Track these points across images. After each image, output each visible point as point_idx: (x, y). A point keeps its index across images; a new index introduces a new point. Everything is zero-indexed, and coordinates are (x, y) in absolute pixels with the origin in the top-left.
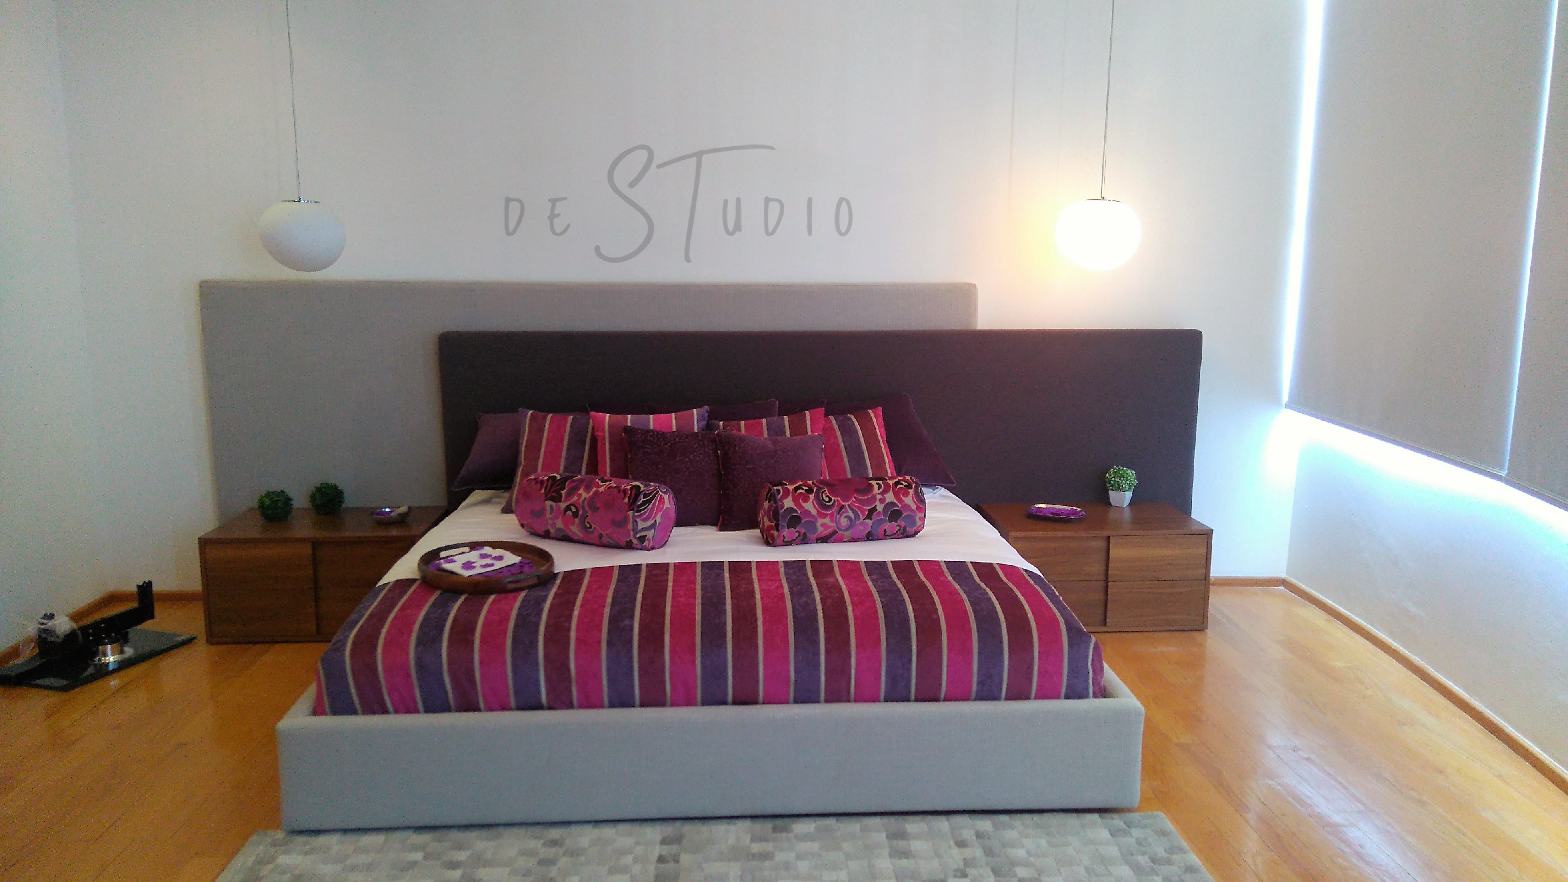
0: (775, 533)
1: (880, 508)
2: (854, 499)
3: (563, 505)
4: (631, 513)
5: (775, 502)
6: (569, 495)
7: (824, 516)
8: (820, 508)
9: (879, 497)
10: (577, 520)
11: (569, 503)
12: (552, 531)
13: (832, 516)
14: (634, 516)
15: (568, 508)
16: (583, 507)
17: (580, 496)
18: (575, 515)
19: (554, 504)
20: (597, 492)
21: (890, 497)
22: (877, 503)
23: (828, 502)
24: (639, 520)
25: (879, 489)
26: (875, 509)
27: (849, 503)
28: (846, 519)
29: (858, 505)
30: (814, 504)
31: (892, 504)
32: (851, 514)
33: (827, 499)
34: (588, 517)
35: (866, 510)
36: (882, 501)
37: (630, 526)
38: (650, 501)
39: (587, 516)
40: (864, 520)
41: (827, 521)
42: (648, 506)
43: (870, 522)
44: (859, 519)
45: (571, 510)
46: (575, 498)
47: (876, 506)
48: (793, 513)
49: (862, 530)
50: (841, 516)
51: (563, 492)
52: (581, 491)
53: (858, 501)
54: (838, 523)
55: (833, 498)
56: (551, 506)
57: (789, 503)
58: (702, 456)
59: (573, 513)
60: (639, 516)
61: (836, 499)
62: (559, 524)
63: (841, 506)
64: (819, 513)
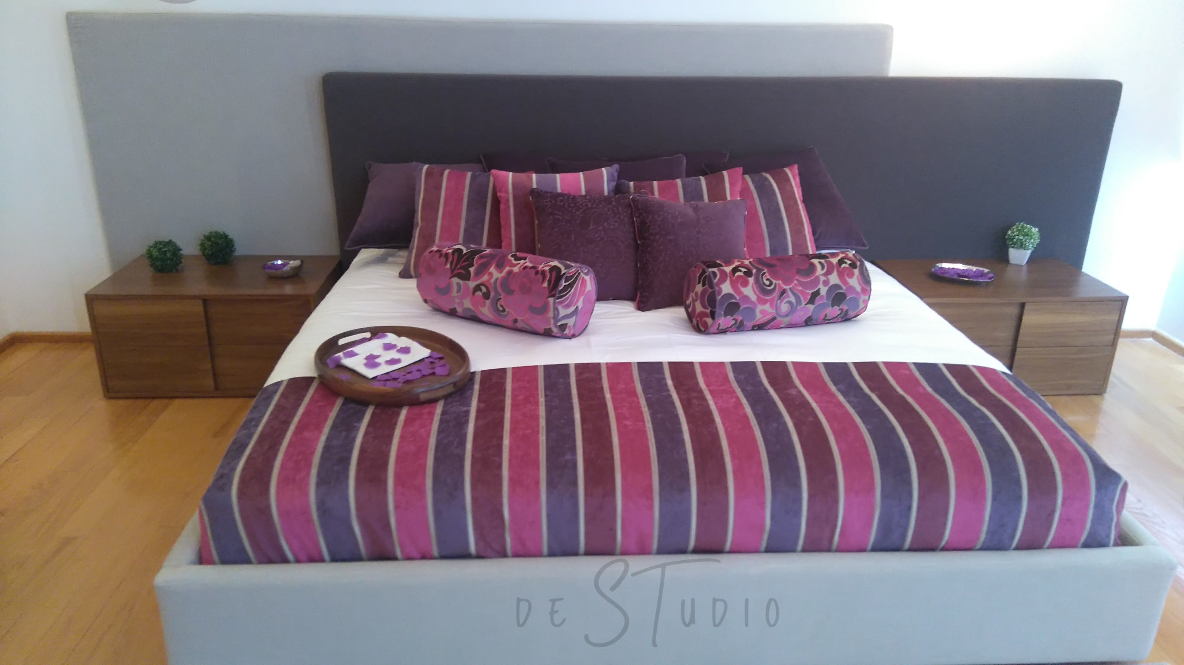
0: (709, 320)
1: (824, 291)
2: (796, 282)
3: (472, 284)
4: (551, 300)
5: (711, 286)
6: (480, 272)
7: (763, 302)
8: (760, 292)
9: (822, 278)
10: (488, 302)
11: (478, 282)
12: (459, 310)
13: (772, 302)
14: (554, 303)
15: (477, 288)
16: (495, 288)
17: (491, 274)
18: (486, 296)
19: (461, 282)
20: (510, 272)
21: (834, 279)
22: (821, 286)
23: (769, 286)
24: (560, 308)
25: (823, 268)
26: (817, 293)
27: (791, 286)
28: (787, 305)
29: (800, 288)
30: (753, 289)
31: (836, 286)
32: (792, 299)
33: (767, 283)
34: (502, 300)
35: (808, 294)
36: (826, 283)
37: (551, 314)
38: (571, 286)
39: (500, 299)
40: (806, 305)
41: (767, 307)
42: (570, 291)
43: (811, 307)
44: (801, 304)
45: (481, 290)
46: (485, 278)
47: (819, 289)
48: (733, 299)
49: (801, 315)
50: (781, 302)
51: (472, 269)
52: (492, 269)
53: (801, 284)
54: (777, 308)
55: (774, 281)
56: (458, 284)
57: (726, 288)
58: (616, 224)
59: (484, 294)
60: (561, 303)
61: (777, 282)
62: (468, 304)
63: (782, 290)
64: (759, 299)
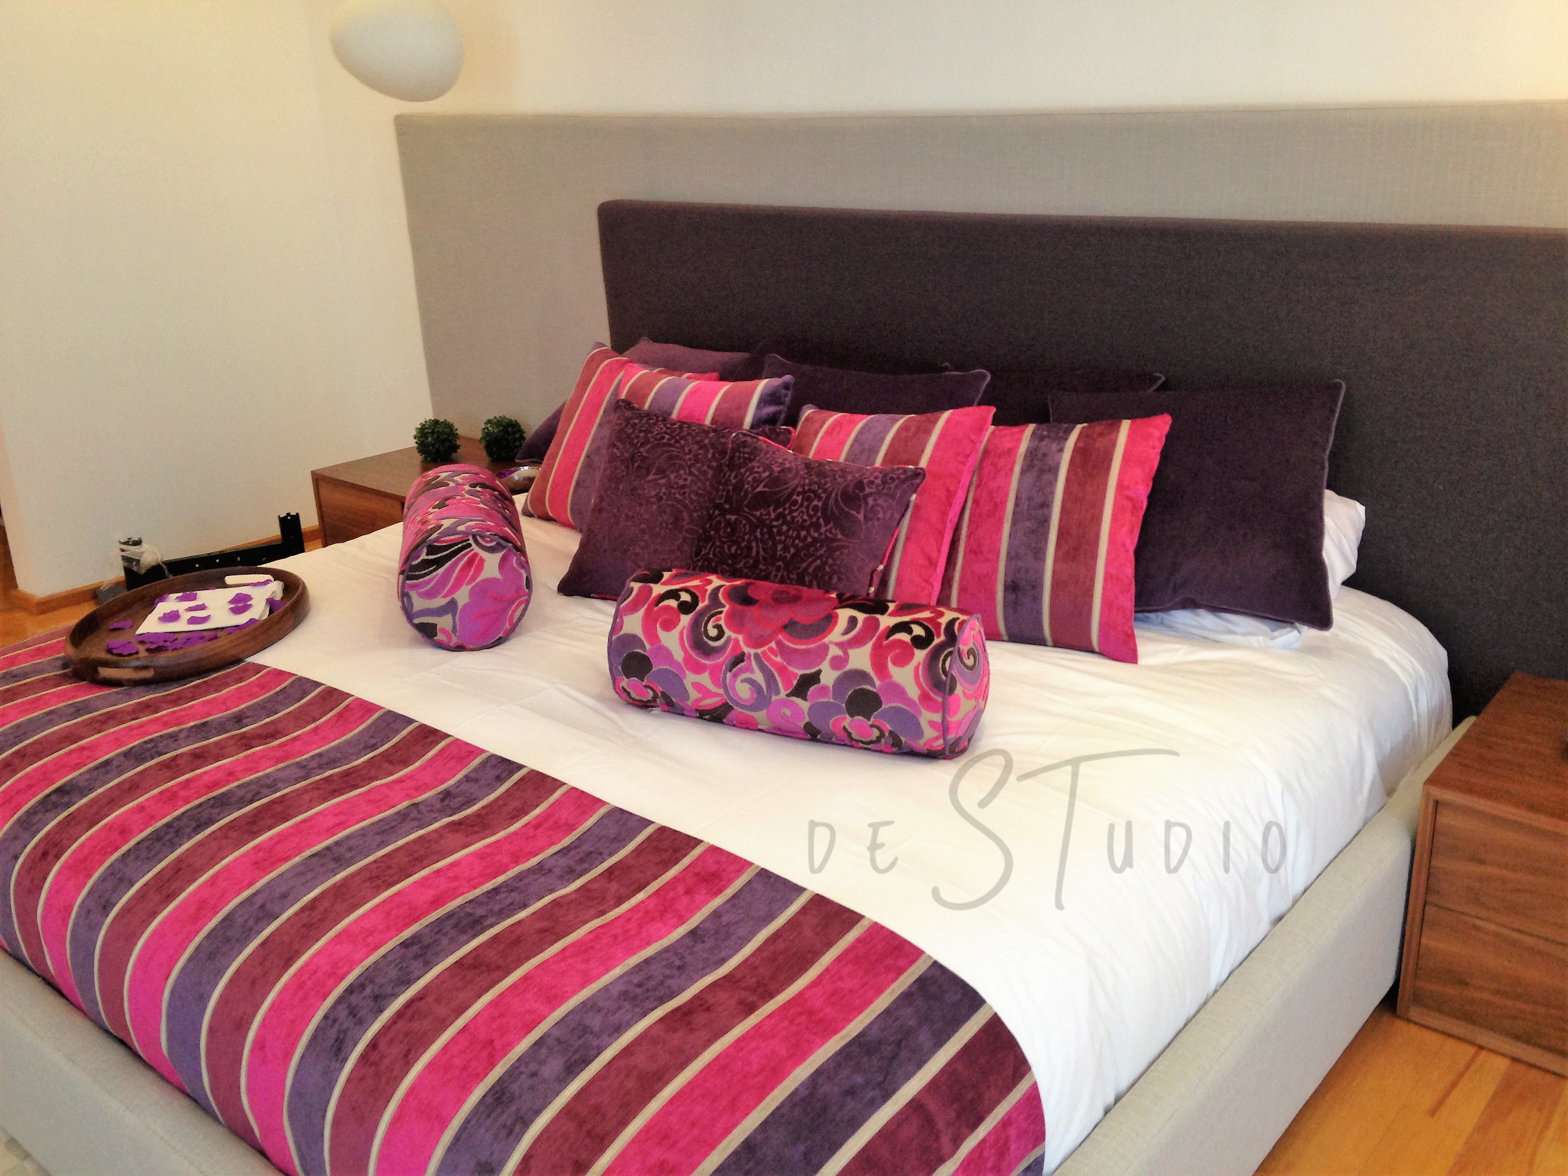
1: (829, 677)
2: (773, 645)
7: (698, 669)
8: (691, 647)
9: (837, 651)
13: (715, 674)
21: (863, 658)
22: (826, 665)
23: (716, 639)
25: (850, 630)
26: (814, 678)
27: (759, 651)
28: (747, 686)
29: (778, 659)
30: (681, 639)
31: (861, 675)
32: (758, 677)
33: (713, 632)
35: (796, 674)
36: (837, 663)
40: (787, 695)
41: (705, 679)
43: (804, 705)
44: (778, 693)
47: (819, 672)
48: (637, 648)
49: (783, 715)
50: (735, 676)
53: (782, 649)
54: (726, 688)
55: (728, 633)
57: (632, 624)
61: (734, 636)
63: (738, 653)
64: (688, 659)
